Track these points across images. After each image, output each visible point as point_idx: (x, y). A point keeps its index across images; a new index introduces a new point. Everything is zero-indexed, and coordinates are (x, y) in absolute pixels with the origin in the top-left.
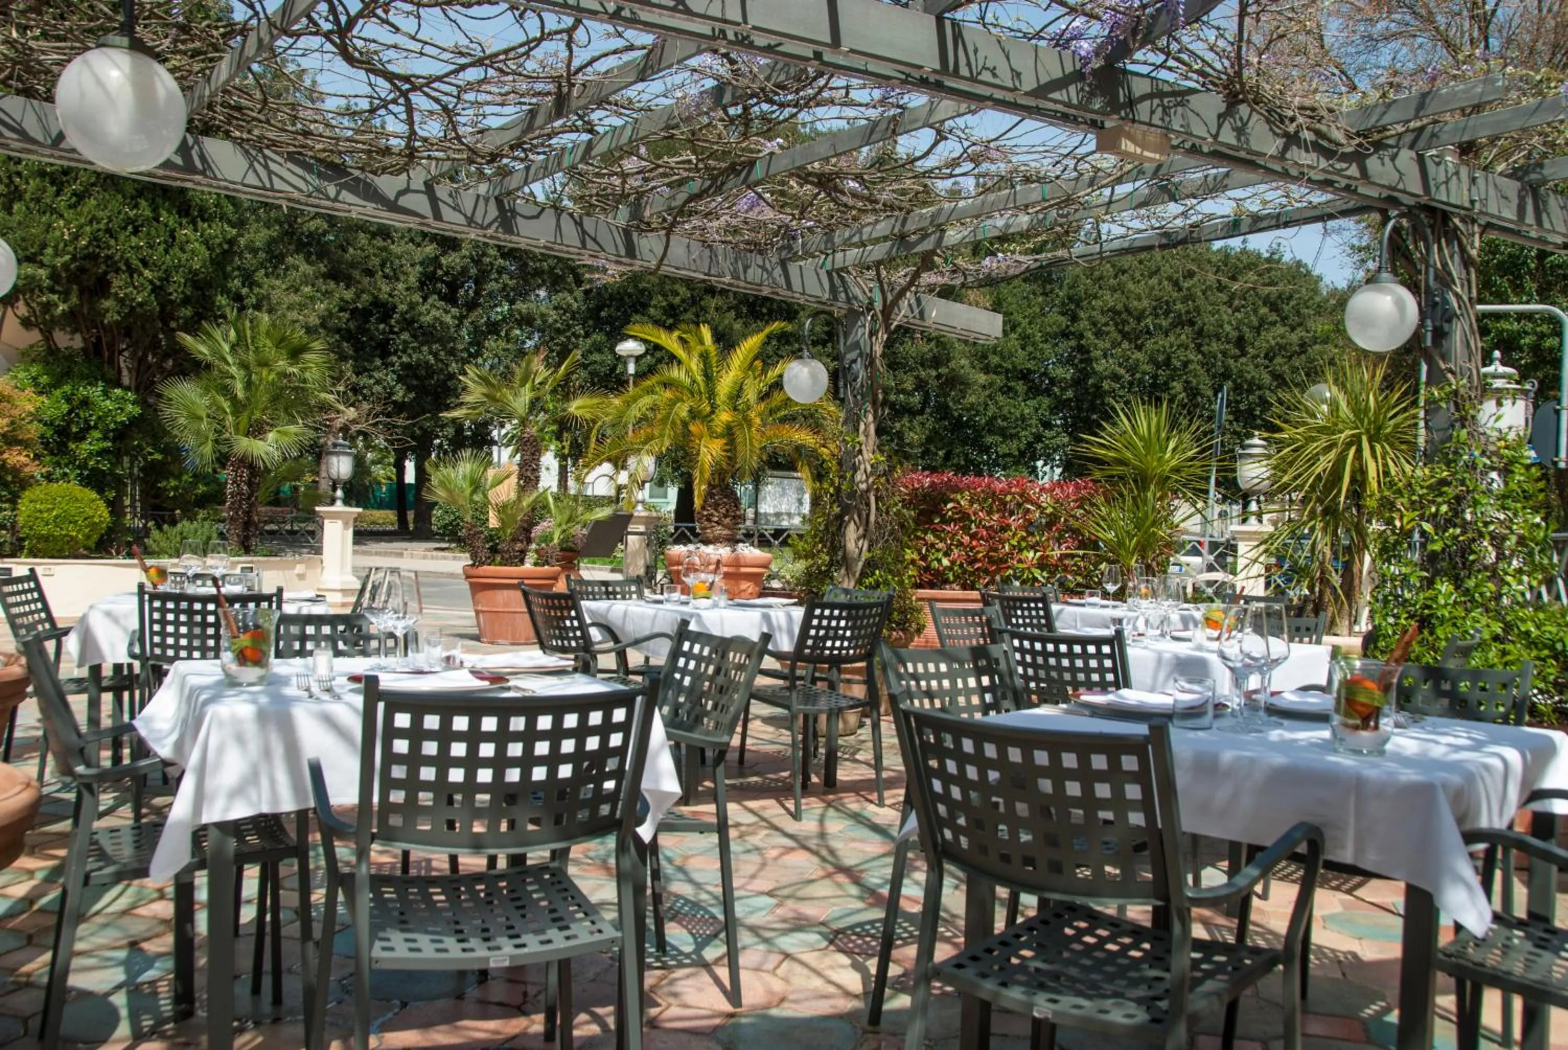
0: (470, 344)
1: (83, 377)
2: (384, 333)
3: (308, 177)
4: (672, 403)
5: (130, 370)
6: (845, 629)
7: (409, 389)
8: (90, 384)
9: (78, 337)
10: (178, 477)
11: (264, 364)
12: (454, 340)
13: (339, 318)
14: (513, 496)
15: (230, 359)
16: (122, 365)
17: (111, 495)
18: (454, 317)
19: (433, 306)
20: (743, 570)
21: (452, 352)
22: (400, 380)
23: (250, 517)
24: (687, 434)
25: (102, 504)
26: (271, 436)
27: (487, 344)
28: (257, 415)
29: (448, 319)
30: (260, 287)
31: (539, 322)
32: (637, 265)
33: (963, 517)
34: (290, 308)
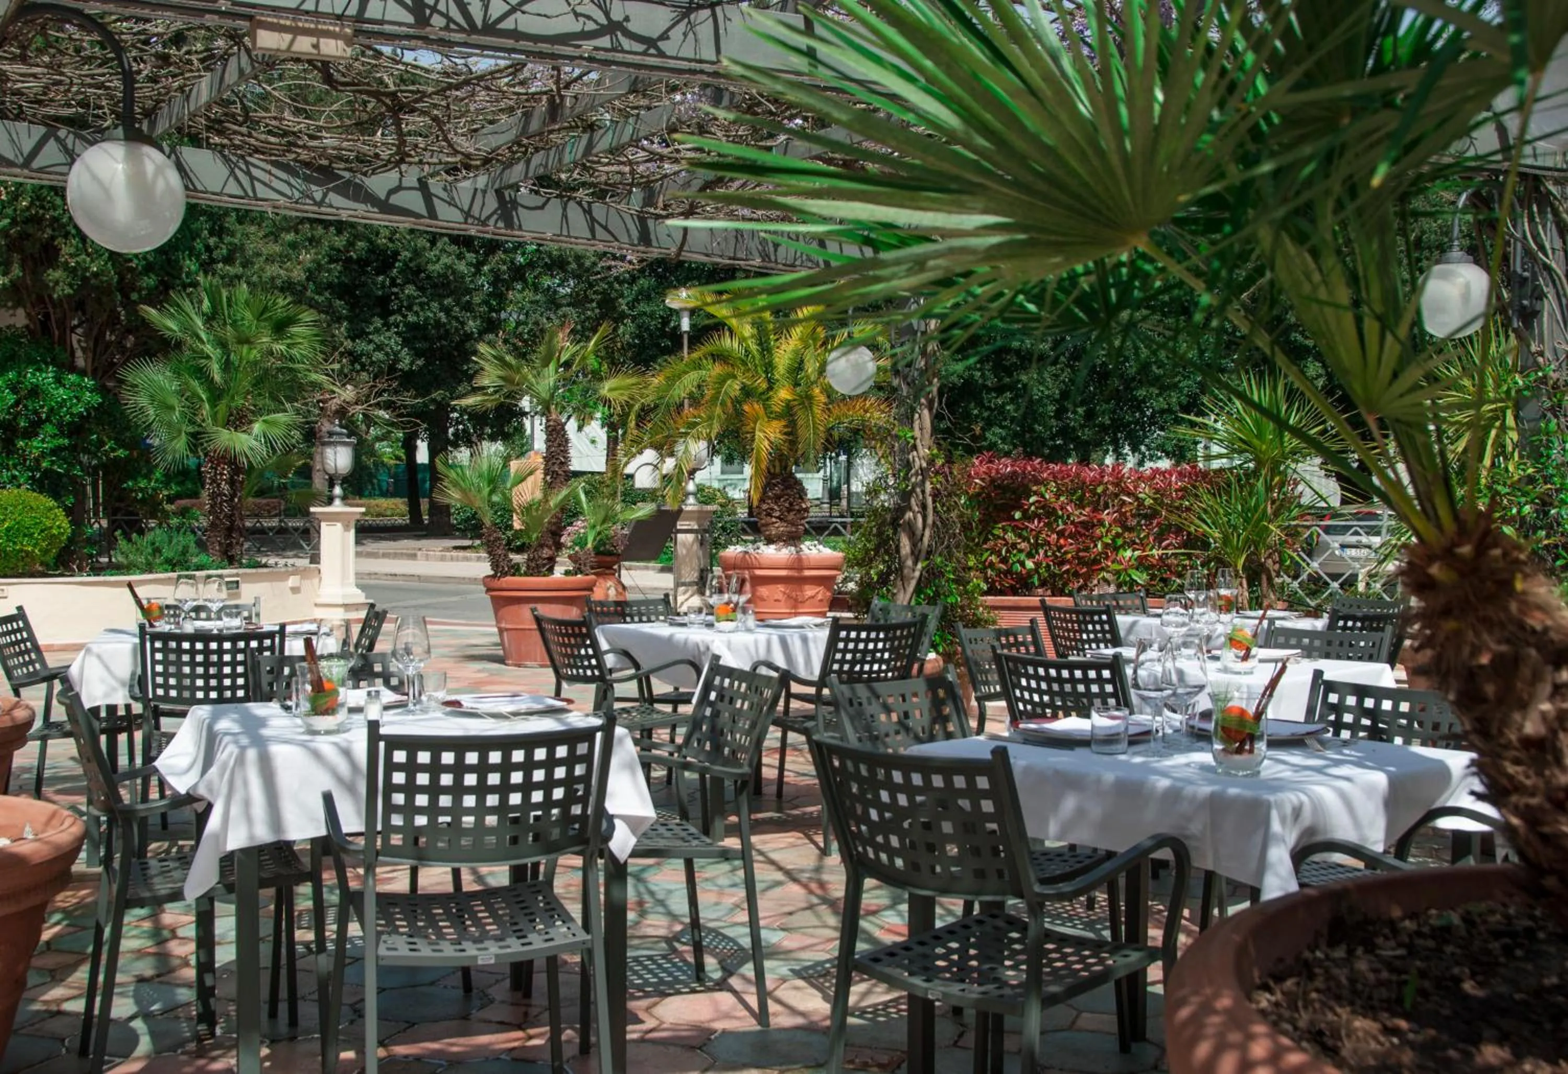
0: (490, 295)
1: (31, 362)
2: (383, 286)
3: (292, 181)
4: (722, 381)
5: (84, 350)
6: (883, 651)
7: (418, 354)
8: (39, 370)
9: (21, 312)
10: (148, 477)
11: (245, 341)
12: (469, 291)
13: (329, 271)
14: (539, 495)
15: (203, 336)
16: (75, 345)
17: (70, 501)
18: (469, 264)
19: (443, 251)
20: (807, 573)
21: (468, 307)
22: (406, 342)
23: (232, 522)
24: (739, 414)
25: (60, 512)
26: (257, 427)
27: (510, 295)
28: (239, 401)
29: (462, 267)
30: (233, 236)
31: (574, 266)
32: (654, 253)
33: (1048, 513)
34: (270, 260)
